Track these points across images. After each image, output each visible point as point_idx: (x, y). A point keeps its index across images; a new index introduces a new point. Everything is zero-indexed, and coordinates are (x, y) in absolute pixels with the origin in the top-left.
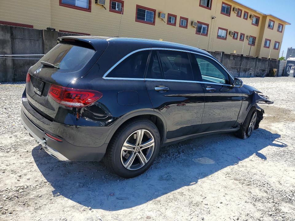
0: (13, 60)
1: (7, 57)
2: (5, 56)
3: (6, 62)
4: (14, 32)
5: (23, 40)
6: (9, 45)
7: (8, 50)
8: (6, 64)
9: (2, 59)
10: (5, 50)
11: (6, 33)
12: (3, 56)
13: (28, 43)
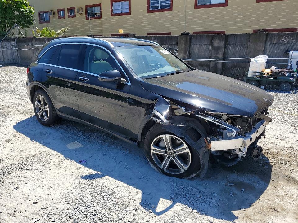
0: (223, 63)
1: (219, 60)
2: (218, 60)
3: (217, 65)
4: (229, 39)
5: (234, 45)
6: (222, 50)
7: (220, 55)
8: (217, 67)
9: (215, 63)
10: (218, 55)
11: (221, 41)
12: (216, 60)
13: (238, 48)
